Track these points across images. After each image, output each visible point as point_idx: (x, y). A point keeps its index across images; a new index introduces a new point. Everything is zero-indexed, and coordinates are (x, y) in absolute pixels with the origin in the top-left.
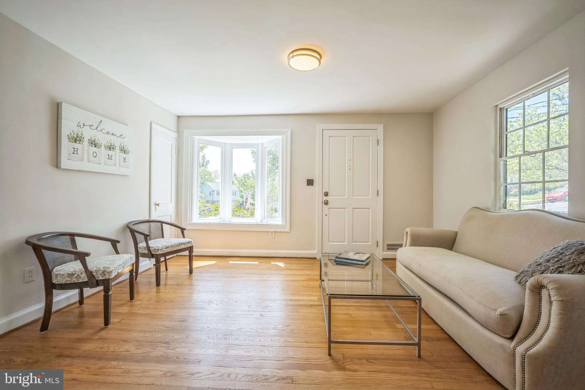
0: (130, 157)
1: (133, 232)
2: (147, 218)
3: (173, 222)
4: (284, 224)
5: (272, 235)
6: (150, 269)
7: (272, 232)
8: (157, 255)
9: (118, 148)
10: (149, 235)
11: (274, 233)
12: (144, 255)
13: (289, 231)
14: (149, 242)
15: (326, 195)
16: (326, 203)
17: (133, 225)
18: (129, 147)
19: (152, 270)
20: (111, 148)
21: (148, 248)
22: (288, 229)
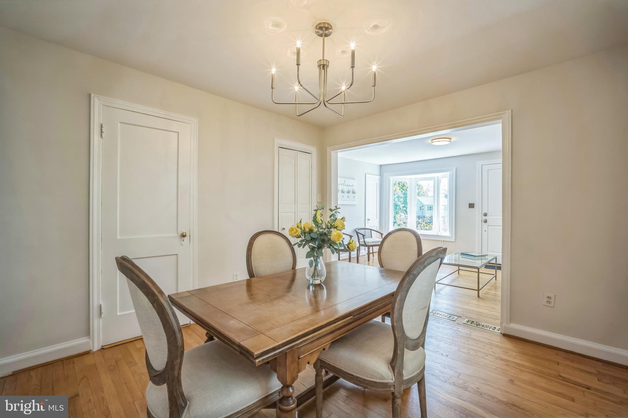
0: (356, 195)
1: (357, 233)
2: (364, 227)
3: (378, 230)
4: (451, 236)
5: (441, 243)
6: (365, 255)
7: (441, 241)
8: (369, 245)
9: (351, 192)
10: (365, 235)
11: (443, 241)
12: (362, 245)
13: (454, 241)
14: (365, 239)
15: (485, 215)
16: (486, 221)
17: (358, 230)
18: (356, 191)
19: (366, 256)
20: (348, 192)
21: (364, 242)
22: (453, 240)
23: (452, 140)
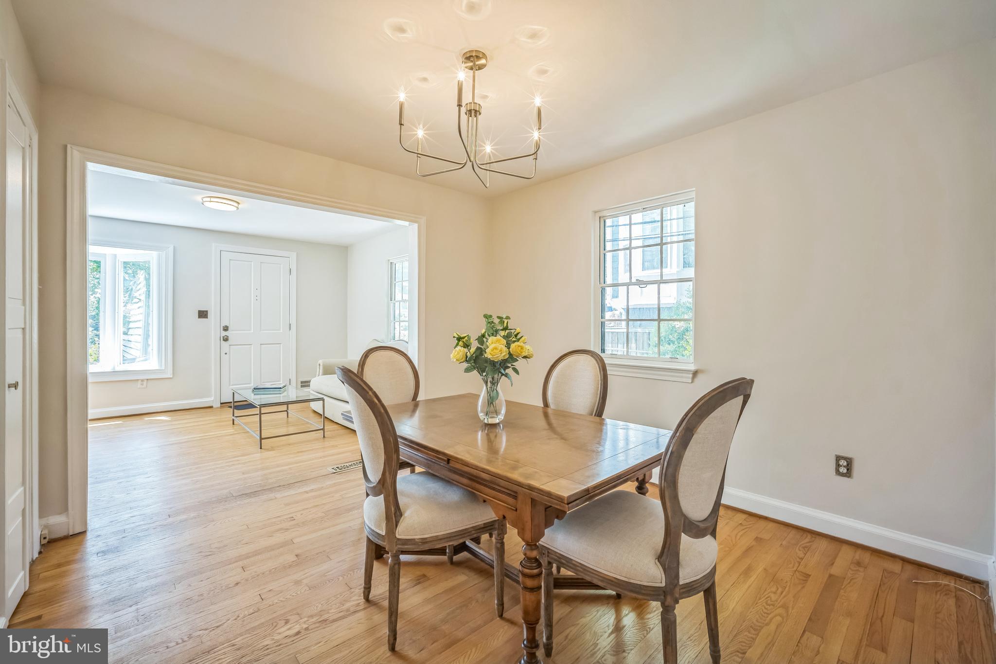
4: (163, 368)
5: (142, 384)
7: (142, 381)
11: (146, 381)
13: (171, 377)
15: (226, 329)
16: (226, 339)
22: (169, 375)
23: (240, 206)
